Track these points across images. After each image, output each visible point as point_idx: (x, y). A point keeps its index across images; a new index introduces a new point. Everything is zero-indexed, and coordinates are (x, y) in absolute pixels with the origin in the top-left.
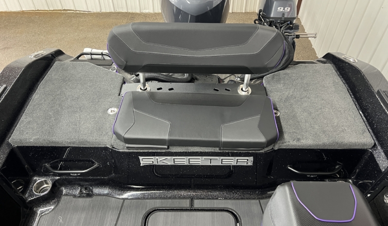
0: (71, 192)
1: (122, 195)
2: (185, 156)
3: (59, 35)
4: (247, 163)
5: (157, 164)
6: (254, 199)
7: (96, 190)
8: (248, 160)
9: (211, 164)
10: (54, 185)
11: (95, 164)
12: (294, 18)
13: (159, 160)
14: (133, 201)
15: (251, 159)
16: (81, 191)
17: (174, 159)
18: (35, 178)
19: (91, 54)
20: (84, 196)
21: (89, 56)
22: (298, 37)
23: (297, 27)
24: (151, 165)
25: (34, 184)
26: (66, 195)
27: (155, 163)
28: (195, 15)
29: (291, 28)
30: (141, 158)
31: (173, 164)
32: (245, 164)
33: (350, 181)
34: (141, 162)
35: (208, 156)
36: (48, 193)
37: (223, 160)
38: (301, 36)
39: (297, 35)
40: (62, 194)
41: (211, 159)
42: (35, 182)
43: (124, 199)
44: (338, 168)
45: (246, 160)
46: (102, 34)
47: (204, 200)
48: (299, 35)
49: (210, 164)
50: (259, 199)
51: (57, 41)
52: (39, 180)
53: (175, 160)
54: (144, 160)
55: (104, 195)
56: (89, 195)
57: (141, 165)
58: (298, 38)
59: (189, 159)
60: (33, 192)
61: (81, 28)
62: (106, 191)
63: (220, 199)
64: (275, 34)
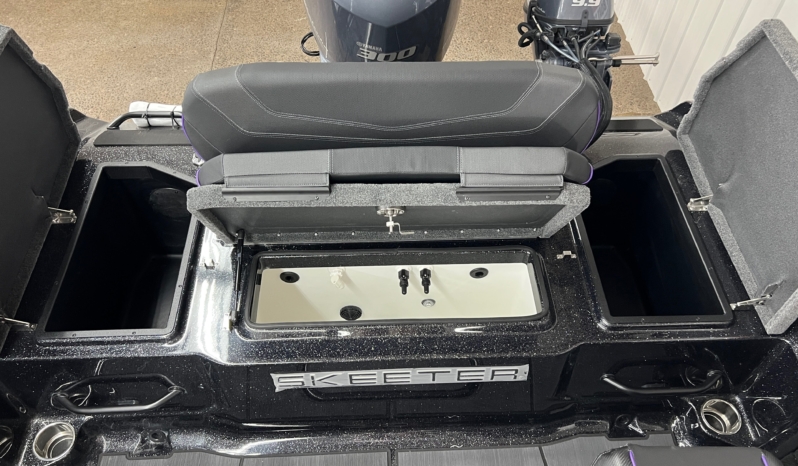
0: (120, 445)
1: (237, 446)
2: (376, 368)
3: (74, 41)
4: (515, 377)
5: (312, 386)
6: (528, 444)
7: (179, 440)
8: (516, 371)
9: (435, 382)
10: (80, 435)
11: (172, 389)
12: (609, 22)
13: (316, 379)
14: (262, 460)
15: (526, 368)
16: (143, 441)
17: (351, 376)
18: (36, 421)
19: (148, 116)
20: (151, 454)
21: (143, 122)
22: (617, 63)
23: (615, 43)
24: (299, 389)
25: (34, 436)
26: (111, 453)
27: (309, 384)
28: (386, 25)
29: (603, 45)
30: (275, 376)
31: (349, 384)
32: (511, 379)
33: (738, 399)
34: (276, 384)
35: (428, 367)
36: (68, 455)
37: (462, 374)
38: (623, 62)
39: (614, 61)
40: (101, 451)
41: (434, 373)
42: (38, 431)
43: (242, 458)
44: (713, 376)
45: (513, 372)
46: (172, 38)
47: (419, 453)
48: (620, 60)
49: (431, 382)
50: (539, 443)
51: (71, 56)
52: (45, 424)
53: (354, 378)
54: (282, 380)
55: (196, 450)
56: (164, 450)
57: (277, 390)
58: (618, 66)
59: (385, 374)
60: (34, 456)
61: (123, 24)
62: (199, 440)
63: (455, 448)
64: (578, 86)
